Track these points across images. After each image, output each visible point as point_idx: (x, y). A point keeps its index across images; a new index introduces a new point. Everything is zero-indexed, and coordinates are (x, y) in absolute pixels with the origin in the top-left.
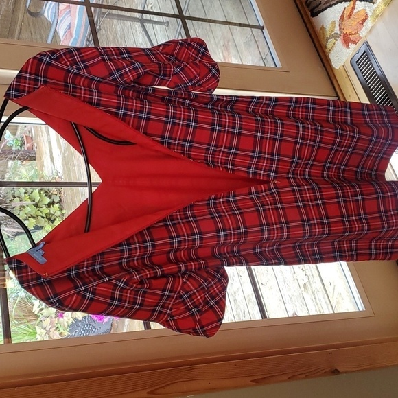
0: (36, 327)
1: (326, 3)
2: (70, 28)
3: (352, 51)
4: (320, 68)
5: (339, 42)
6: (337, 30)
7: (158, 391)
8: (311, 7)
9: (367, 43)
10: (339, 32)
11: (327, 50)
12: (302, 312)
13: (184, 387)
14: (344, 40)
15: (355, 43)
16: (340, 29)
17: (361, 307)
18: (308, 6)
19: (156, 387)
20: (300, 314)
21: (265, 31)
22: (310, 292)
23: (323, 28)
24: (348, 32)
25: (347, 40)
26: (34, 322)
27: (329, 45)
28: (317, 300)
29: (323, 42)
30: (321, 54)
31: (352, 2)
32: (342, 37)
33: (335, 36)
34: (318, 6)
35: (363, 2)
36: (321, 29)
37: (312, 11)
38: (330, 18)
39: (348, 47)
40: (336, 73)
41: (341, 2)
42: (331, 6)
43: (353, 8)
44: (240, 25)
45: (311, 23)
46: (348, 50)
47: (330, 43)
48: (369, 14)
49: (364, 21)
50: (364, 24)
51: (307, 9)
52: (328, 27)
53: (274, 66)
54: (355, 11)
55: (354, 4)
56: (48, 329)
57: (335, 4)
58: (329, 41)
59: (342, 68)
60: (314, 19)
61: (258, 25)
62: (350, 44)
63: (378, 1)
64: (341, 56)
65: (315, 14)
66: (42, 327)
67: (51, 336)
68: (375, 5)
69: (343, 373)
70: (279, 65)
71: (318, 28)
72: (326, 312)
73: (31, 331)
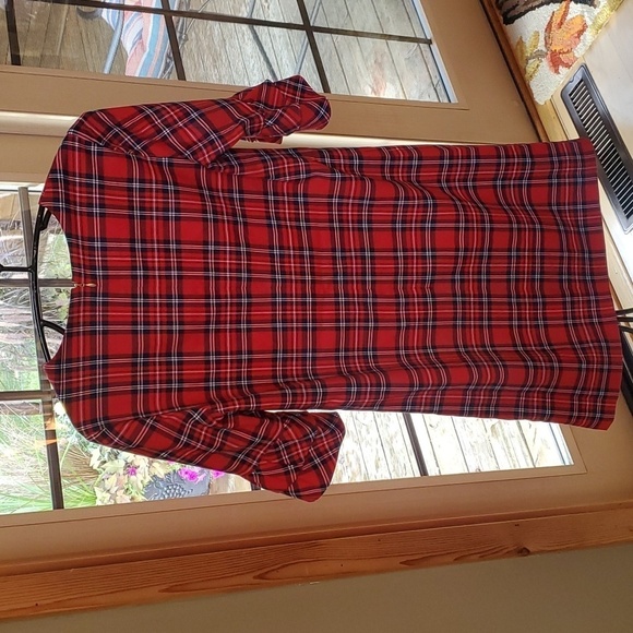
0: (96, 489)
1: (526, 4)
3: (565, 77)
4: (516, 104)
5: (545, 64)
6: (541, 46)
7: (267, 576)
8: (505, 10)
9: (585, 67)
10: (544, 49)
11: (527, 76)
12: (488, 466)
13: (307, 569)
14: (552, 61)
15: (568, 66)
16: (546, 43)
17: (568, 461)
18: (500, 8)
19: (266, 570)
20: (485, 469)
21: (434, 46)
22: (501, 438)
23: (521, 42)
24: (558, 49)
25: (556, 62)
26: (91, 482)
27: (530, 69)
28: (511, 450)
29: (521, 63)
30: (518, 81)
31: (564, 3)
32: (549, 56)
33: (539, 55)
34: (514, 7)
35: (579, 5)
36: (518, 43)
37: (505, 15)
38: (532, 26)
39: (557, 71)
40: (539, 110)
41: (548, 4)
42: (533, 9)
43: (565, 14)
45: (504, 33)
46: (557, 77)
47: (532, 64)
48: (589, 23)
49: (581, 32)
50: (582, 37)
51: (498, 12)
52: (528, 41)
53: (446, 101)
54: (569, 17)
55: (567, 7)
56: (113, 491)
57: (539, 6)
58: (530, 61)
59: (548, 103)
60: (508, 28)
61: (423, 37)
62: (561, 67)
63: (602, 4)
64: (547, 85)
65: (510, 20)
66: (105, 489)
67: (118, 500)
68: (597, 10)
69: (534, 553)
70: (454, 99)
71: (514, 42)
72: (524, 466)
73: (87, 494)
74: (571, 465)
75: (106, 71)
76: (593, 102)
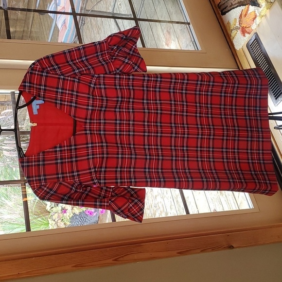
0: (49, 219)
1: (231, 6)
2: (65, 23)
3: (247, 38)
4: (227, 50)
5: (239, 32)
6: (237, 24)
7: (119, 259)
8: (222, 8)
9: (256, 33)
10: (239, 26)
11: (231, 38)
12: (219, 209)
13: (136, 256)
14: (242, 31)
15: (249, 33)
16: (240, 23)
17: (252, 207)
18: (219, 8)
19: (118, 257)
21: (191, 26)
22: (224, 196)
23: (229, 23)
24: (245, 26)
25: (244, 32)
26: (47, 217)
27: (233, 35)
28: (229, 201)
29: (229, 32)
30: (228, 40)
31: (247, 6)
32: (241, 29)
33: (237, 28)
34: (225, 8)
35: (253, 7)
36: (228, 23)
37: (222, 11)
38: (233, 16)
39: (244, 36)
40: (237, 52)
41: (240, 6)
42: (233, 8)
43: (248, 10)
45: (222, 19)
46: (245, 38)
48: (258, 14)
49: (255, 18)
50: (255, 21)
51: (219, 10)
52: (232, 22)
54: (249, 12)
55: (248, 8)
56: (56, 221)
57: (236, 7)
58: (233, 31)
59: (241, 49)
60: (223, 17)
61: (186, 22)
62: (246, 34)
63: (263, 6)
64: (240, 42)
65: (224, 14)
66: (53, 219)
67: (59, 225)
68: (261, 9)
70: (200, 49)
71: (226, 23)
72: (234, 209)
73: (45, 222)
74: (253, 209)
75: (49, 41)
76: (260, 49)
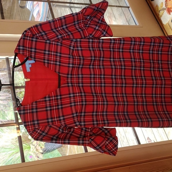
0: (30, 145)
4: (157, 25)
5: (166, 12)
6: (164, 6)
10: (165, 7)
11: (160, 16)
14: (168, 11)
16: (166, 6)
21: (130, 9)
23: (157, 6)
24: (170, 7)
26: (29, 143)
29: (157, 12)
30: (157, 18)
32: (167, 10)
33: (164, 9)
38: (160, 1)
39: (170, 14)
40: (164, 26)
44: (117, 6)
45: (151, 4)
46: (170, 16)
47: (161, 13)
52: (159, 5)
53: (135, 24)
56: (35, 145)
58: (160, 12)
59: (167, 24)
60: (153, 2)
61: (126, 6)
64: (167, 18)
66: (33, 145)
67: (37, 148)
70: (138, 24)
71: (155, 6)
73: (28, 146)
75: (30, 20)
